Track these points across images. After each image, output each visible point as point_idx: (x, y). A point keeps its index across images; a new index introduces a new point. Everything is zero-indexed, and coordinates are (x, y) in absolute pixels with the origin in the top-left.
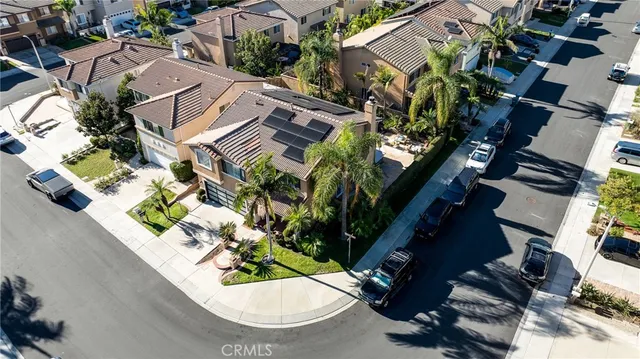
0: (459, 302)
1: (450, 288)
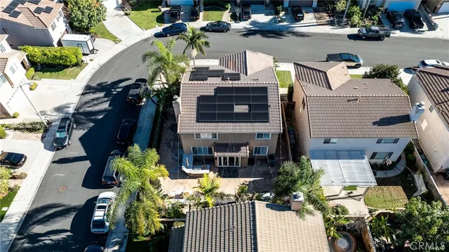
0: (105, 101)
1: (110, 106)
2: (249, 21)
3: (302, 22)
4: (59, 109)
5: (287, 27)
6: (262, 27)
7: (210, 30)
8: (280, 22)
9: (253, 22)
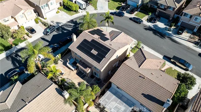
1: (71, 30)
2: (154, 24)
3: (180, 36)
4: (57, 23)
5: (170, 34)
6: (157, 29)
7: (133, 20)
8: (168, 30)
9: (155, 25)
